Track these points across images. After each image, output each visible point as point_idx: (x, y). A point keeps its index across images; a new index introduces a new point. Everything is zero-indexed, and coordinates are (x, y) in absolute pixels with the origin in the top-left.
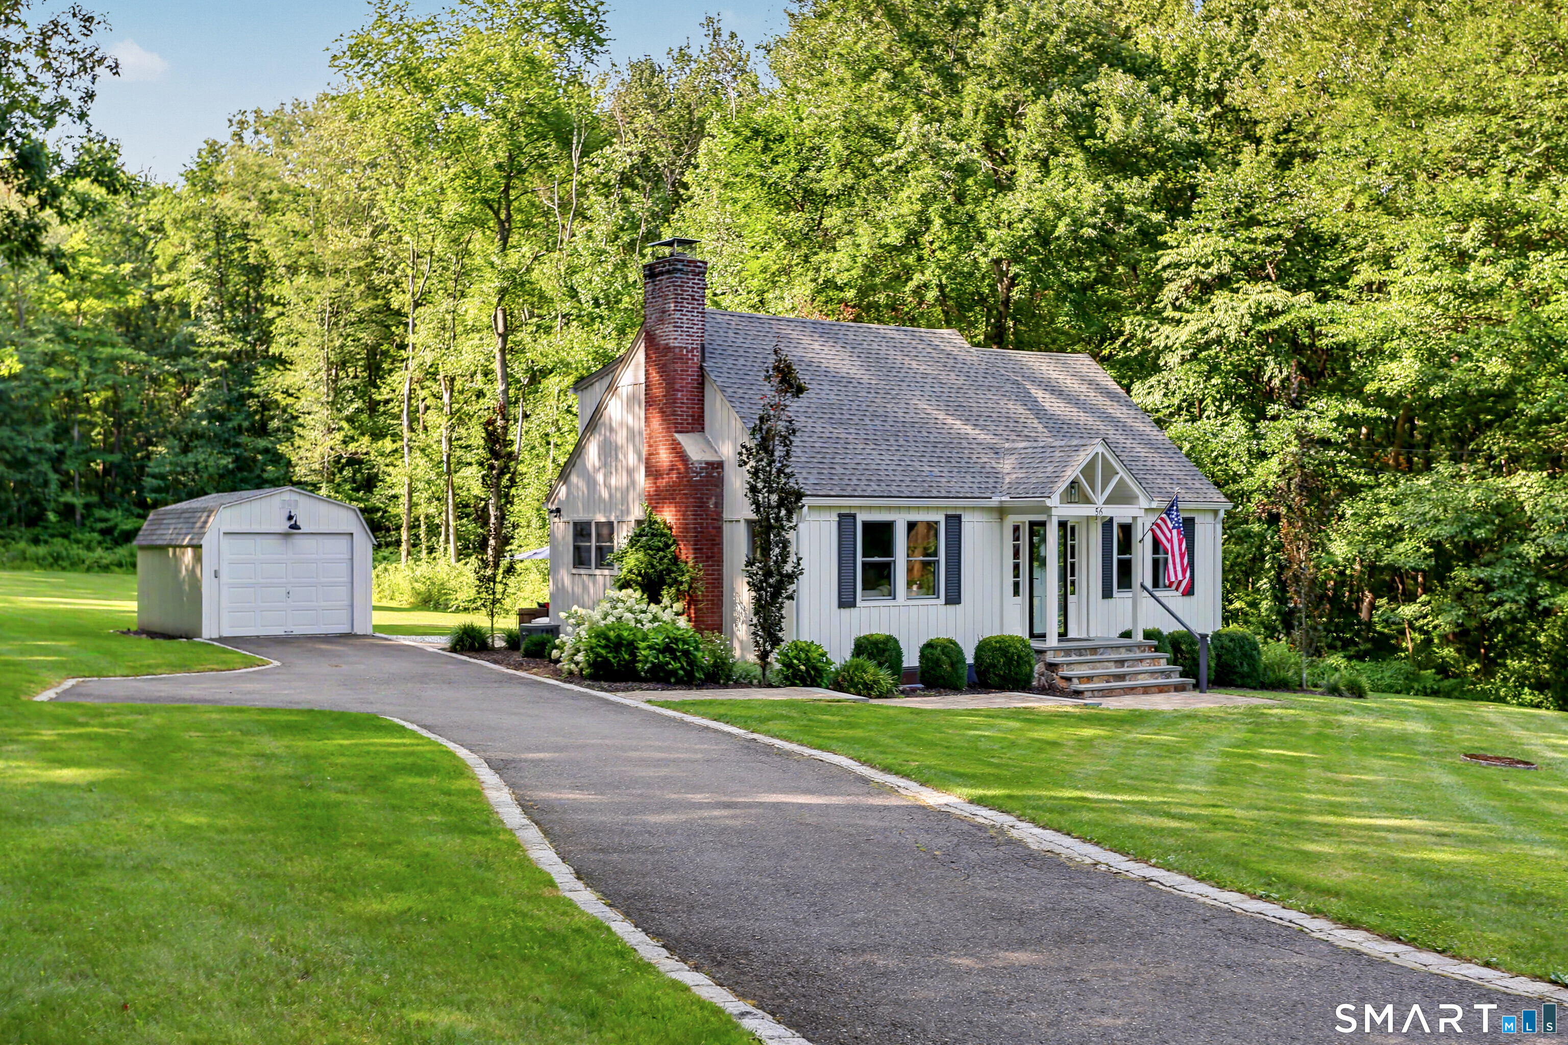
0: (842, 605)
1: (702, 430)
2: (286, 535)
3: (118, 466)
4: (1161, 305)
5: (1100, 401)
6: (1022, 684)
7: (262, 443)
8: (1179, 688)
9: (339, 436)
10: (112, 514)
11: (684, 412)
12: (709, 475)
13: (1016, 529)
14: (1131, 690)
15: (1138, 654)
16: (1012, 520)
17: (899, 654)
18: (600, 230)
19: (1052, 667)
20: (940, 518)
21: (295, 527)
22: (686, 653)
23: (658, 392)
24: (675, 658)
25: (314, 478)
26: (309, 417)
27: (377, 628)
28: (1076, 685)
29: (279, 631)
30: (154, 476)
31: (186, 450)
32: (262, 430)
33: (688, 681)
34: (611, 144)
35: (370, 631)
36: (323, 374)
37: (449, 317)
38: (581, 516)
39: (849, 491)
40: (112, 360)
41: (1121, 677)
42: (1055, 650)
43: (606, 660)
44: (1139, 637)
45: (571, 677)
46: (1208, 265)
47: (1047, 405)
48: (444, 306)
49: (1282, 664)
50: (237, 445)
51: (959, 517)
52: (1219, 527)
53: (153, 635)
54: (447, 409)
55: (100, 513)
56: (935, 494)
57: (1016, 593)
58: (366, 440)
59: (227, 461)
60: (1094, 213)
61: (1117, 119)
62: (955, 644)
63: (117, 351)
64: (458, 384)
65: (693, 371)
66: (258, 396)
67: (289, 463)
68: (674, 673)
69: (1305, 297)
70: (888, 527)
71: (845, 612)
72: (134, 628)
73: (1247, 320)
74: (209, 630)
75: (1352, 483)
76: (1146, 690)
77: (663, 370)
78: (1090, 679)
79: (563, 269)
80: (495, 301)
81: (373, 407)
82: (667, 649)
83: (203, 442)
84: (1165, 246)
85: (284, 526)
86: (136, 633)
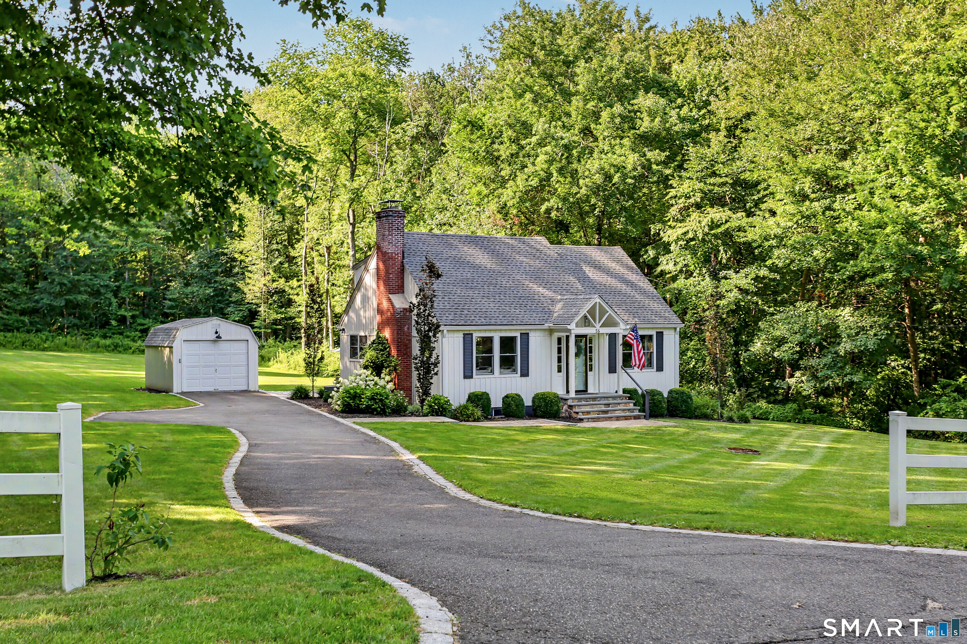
0: (465, 377)
1: (403, 292)
2: (214, 341)
3: (150, 293)
4: (667, 219)
5: (622, 270)
6: (555, 415)
7: (230, 281)
8: (636, 418)
9: (268, 278)
10: (147, 321)
11: (394, 284)
12: (404, 314)
13: (559, 340)
14: (610, 418)
15: (619, 401)
16: (556, 335)
17: (489, 400)
18: (400, 168)
19: (571, 407)
20: (518, 335)
21: (219, 337)
22: (381, 400)
23: (382, 273)
24: (376, 403)
25: (258, 301)
26: (254, 267)
27: (261, 387)
28: (581, 416)
29: (211, 389)
30: (170, 300)
31: (187, 285)
32: (228, 273)
33: (383, 413)
34: (406, 121)
35: (257, 389)
36: (261, 242)
37: (326, 213)
38: (353, 333)
39: (469, 323)
40: (147, 234)
41: (606, 412)
42: (573, 399)
43: (349, 404)
44: (621, 393)
45: (335, 412)
46: (689, 198)
47: (590, 275)
48: (323, 207)
49: (706, 406)
50: (216, 282)
51: (528, 334)
52: (677, 336)
53: (150, 390)
54: (326, 264)
55: (140, 321)
56: (514, 323)
57: (559, 371)
58: (282, 281)
59: (210, 291)
60: (635, 169)
61: (647, 119)
62: (519, 396)
63: (148, 230)
64: (334, 249)
65: (398, 264)
66: (226, 254)
67: (243, 293)
68: (375, 409)
69: (740, 214)
70: (490, 340)
71: (467, 381)
72: (144, 387)
73: (706, 229)
74: (176, 388)
75: (764, 310)
76: (618, 418)
77: (384, 262)
78: (588, 413)
79: (379, 190)
80: (348, 205)
81: (291, 260)
82: (372, 398)
83: (196, 280)
84: (671, 187)
85: (214, 337)
86: (144, 390)
